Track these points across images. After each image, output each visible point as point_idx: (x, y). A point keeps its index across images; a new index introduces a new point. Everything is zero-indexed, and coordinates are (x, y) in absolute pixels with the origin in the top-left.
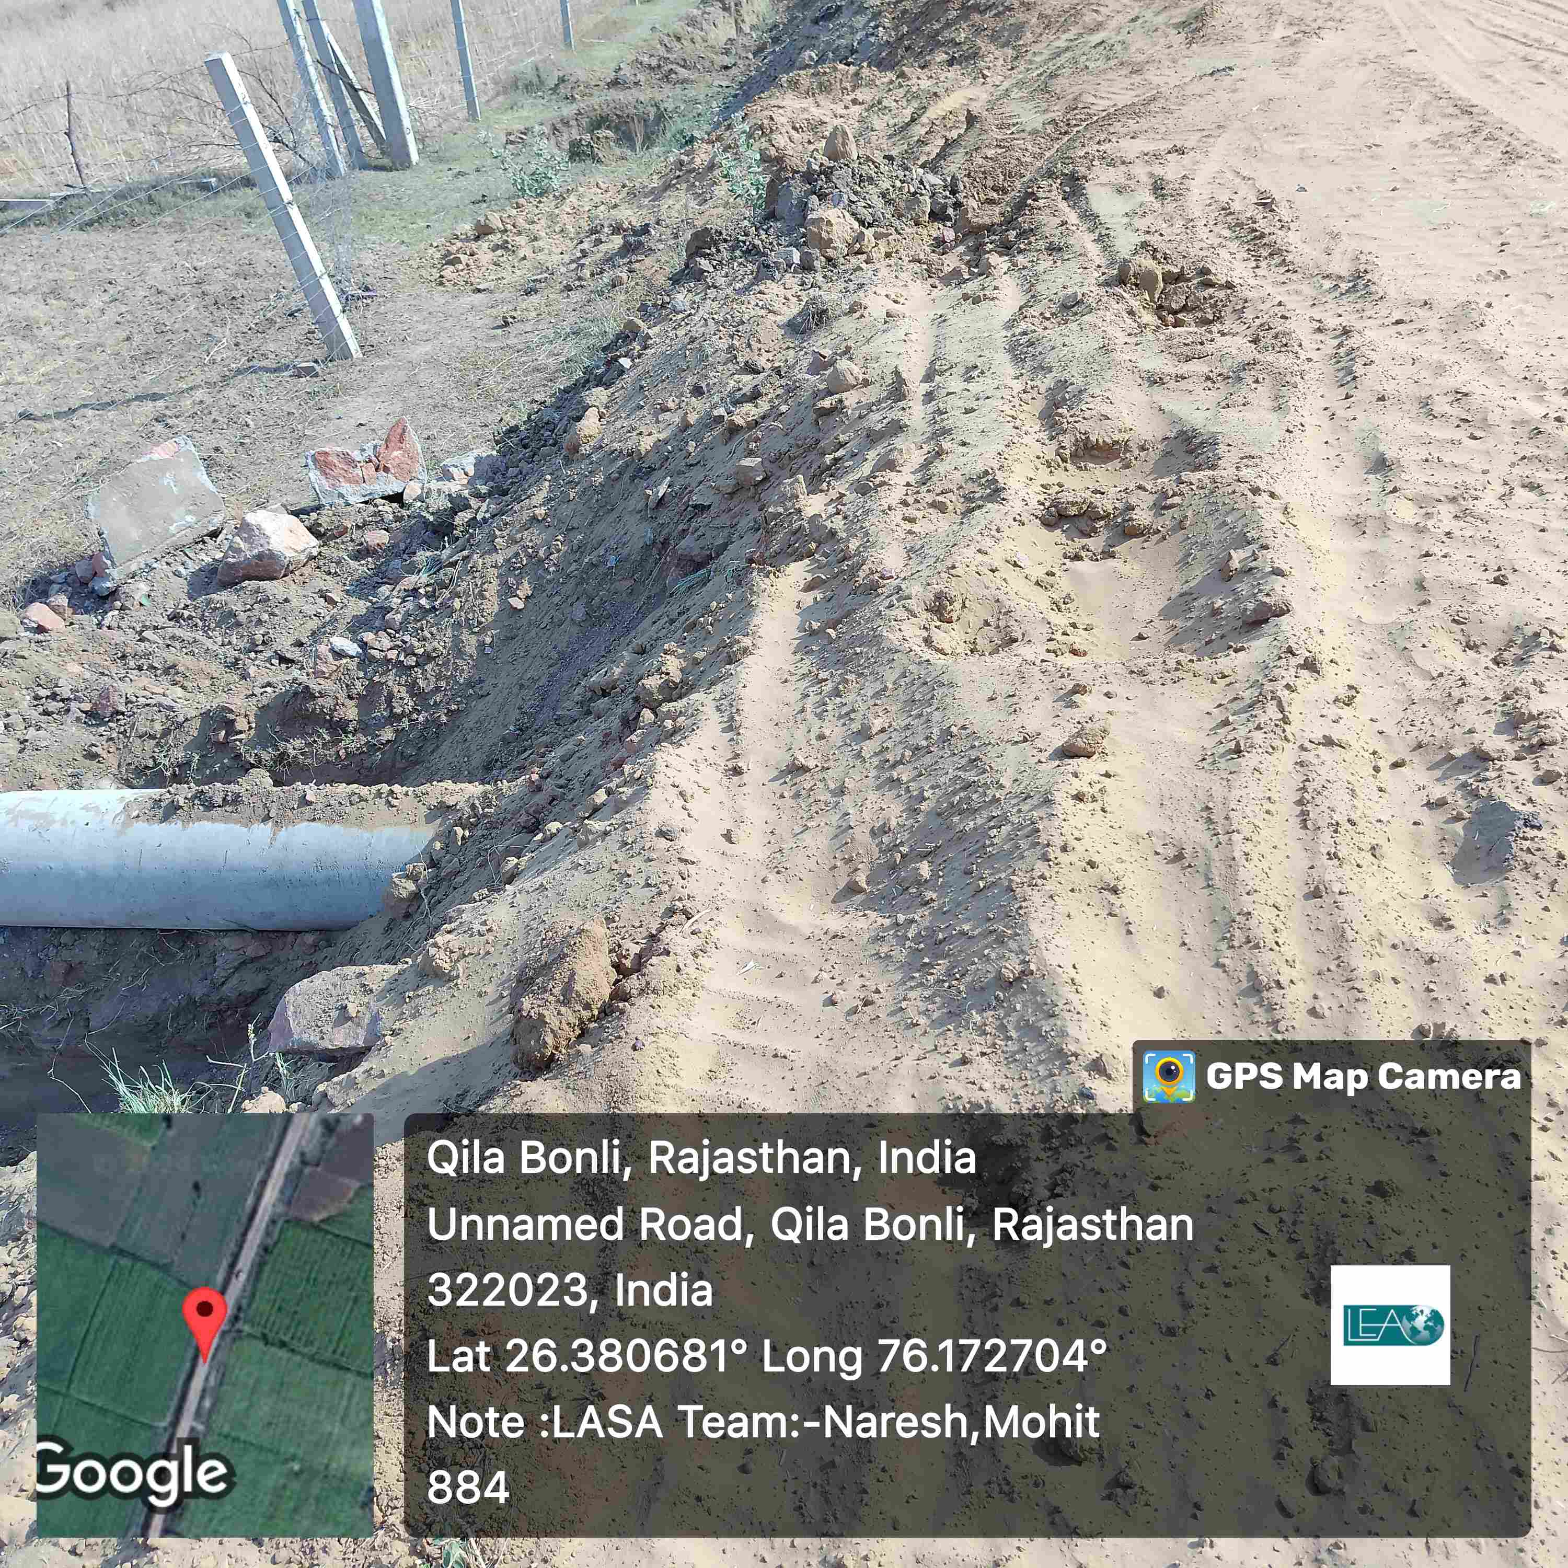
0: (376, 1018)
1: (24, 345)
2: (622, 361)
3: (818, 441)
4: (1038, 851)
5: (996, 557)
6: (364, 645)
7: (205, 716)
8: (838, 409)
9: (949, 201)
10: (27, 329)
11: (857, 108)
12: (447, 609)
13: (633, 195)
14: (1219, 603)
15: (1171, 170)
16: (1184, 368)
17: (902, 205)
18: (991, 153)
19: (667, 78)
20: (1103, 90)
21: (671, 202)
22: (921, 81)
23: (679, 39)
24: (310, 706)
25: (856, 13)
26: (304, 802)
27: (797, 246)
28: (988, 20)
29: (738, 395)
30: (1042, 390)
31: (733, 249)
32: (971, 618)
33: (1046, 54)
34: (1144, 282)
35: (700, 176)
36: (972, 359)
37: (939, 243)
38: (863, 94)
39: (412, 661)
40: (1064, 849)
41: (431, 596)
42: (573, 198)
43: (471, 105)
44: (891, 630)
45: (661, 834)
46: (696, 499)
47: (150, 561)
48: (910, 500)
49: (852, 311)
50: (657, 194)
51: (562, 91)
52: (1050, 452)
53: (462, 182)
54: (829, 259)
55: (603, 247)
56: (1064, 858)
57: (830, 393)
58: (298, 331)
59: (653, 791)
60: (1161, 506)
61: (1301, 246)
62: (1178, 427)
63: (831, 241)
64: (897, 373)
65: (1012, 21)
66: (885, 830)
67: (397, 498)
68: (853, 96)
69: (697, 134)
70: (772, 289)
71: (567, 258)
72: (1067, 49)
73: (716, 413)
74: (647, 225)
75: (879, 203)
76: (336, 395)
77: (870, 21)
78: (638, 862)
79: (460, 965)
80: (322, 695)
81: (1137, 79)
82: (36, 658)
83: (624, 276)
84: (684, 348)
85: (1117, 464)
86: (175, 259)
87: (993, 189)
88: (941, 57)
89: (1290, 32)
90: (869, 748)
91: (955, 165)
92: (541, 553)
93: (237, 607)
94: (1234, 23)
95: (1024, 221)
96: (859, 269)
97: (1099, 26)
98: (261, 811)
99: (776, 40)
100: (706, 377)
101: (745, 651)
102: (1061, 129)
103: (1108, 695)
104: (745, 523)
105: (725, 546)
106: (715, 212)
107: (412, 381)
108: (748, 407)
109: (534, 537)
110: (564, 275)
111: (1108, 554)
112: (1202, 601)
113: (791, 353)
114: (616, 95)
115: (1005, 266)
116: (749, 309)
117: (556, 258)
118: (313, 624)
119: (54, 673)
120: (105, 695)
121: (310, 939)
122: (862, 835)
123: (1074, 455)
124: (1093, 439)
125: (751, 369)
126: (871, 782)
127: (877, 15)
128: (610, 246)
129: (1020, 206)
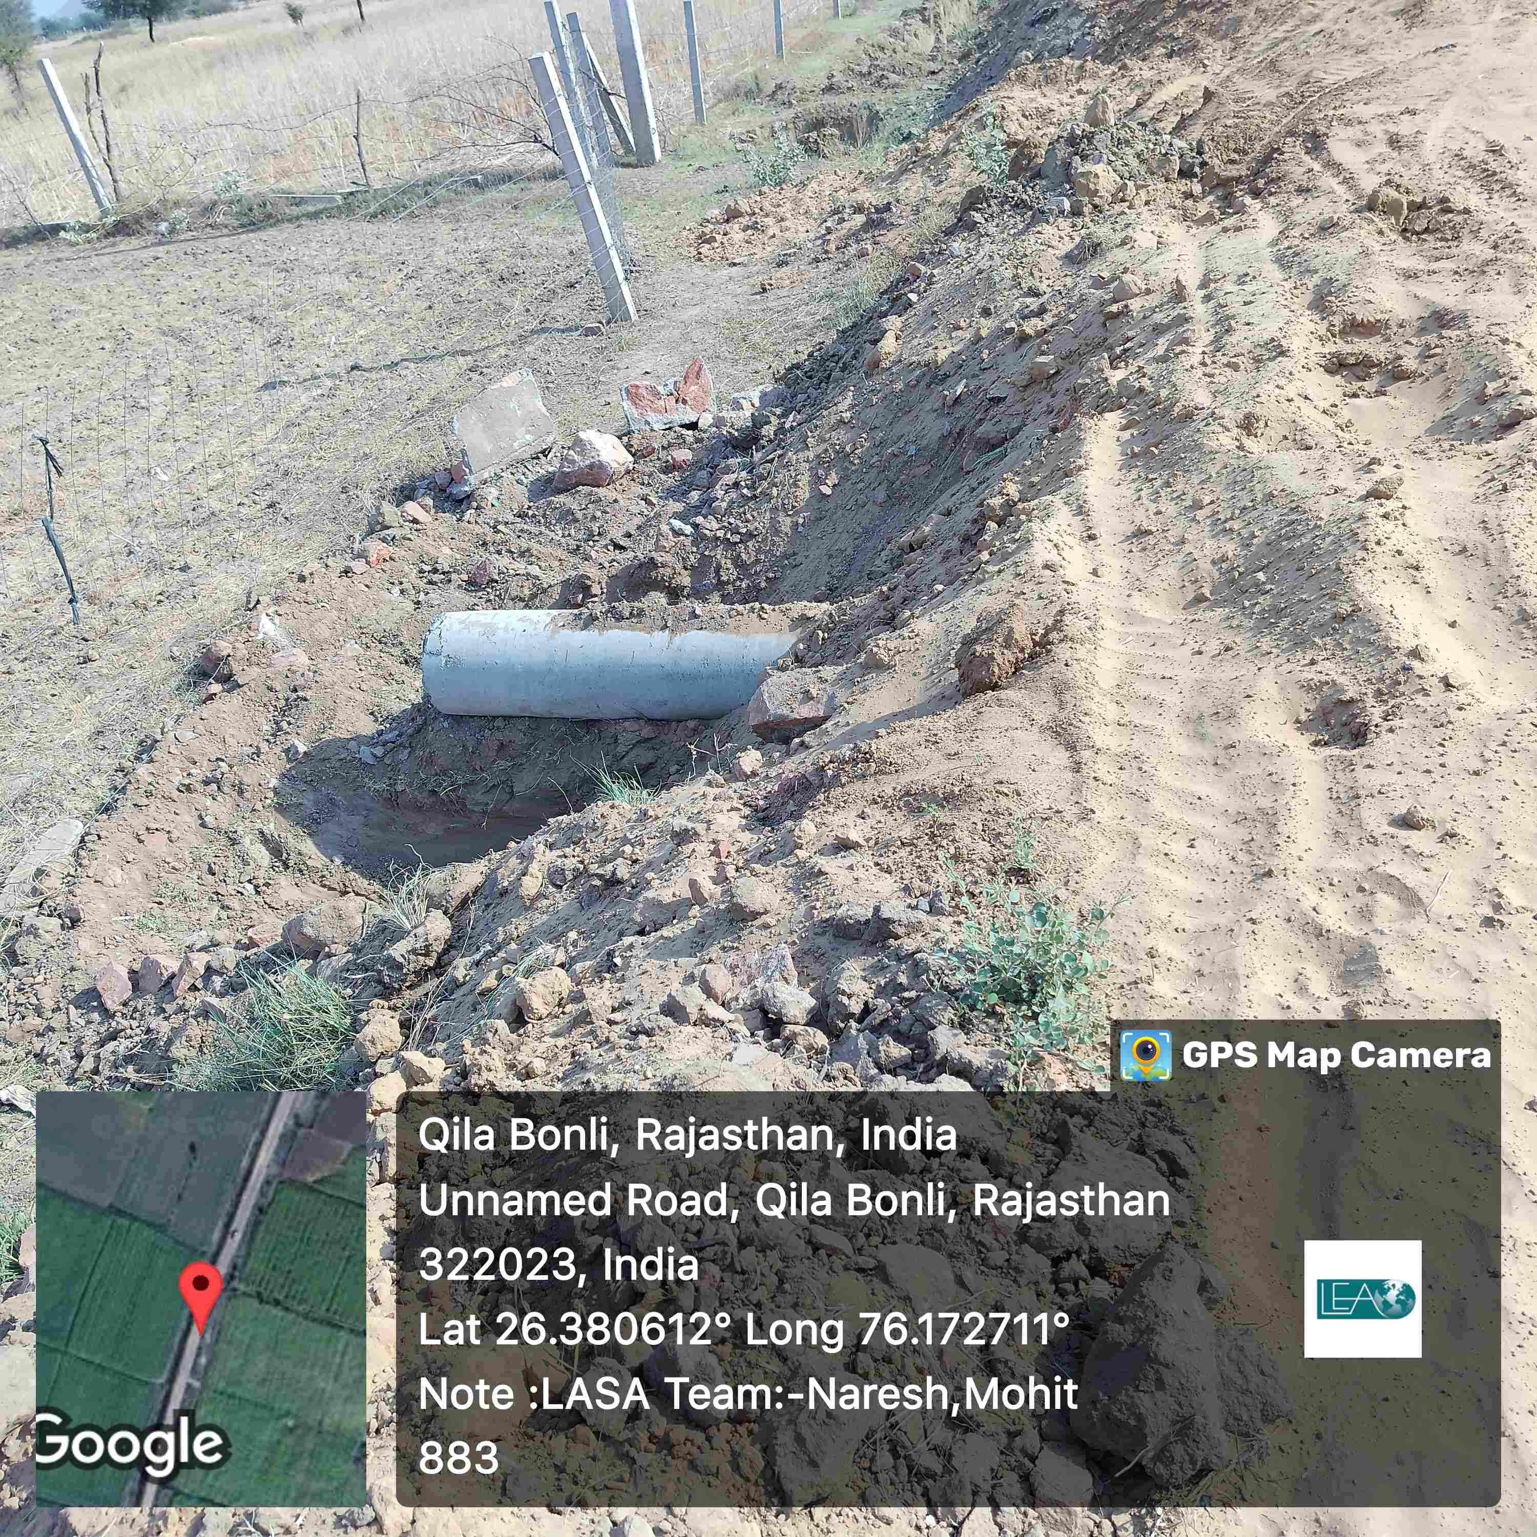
0: (832, 697)
1: (340, 313)
2: (911, 296)
3: (1105, 340)
4: (1359, 545)
5: (1291, 390)
6: (696, 526)
7: (565, 583)
8: (1125, 312)
9: (1197, 161)
10: (340, 301)
11: (1082, 97)
12: (768, 497)
13: (870, 179)
14: (1477, 418)
15: (1405, 127)
16: (1435, 266)
17: (1155, 165)
18: (1229, 122)
19: (878, 83)
20: (1332, 68)
21: (908, 184)
22: (1142, 71)
23: (883, 49)
24: (653, 574)
25: (1071, 15)
26: (694, 615)
27: (1068, 196)
28: (1206, 15)
29: (1026, 311)
30: (1310, 286)
31: (1002, 204)
32: (1272, 433)
33: (1265, 44)
34: (1392, 208)
35: (935, 160)
36: (1242, 270)
37: (1188, 195)
38: (1088, 85)
39: (737, 538)
40: (1378, 543)
41: (752, 487)
42: (814, 185)
43: (699, 111)
44: (1210, 439)
45: (1047, 567)
46: (993, 393)
47: (499, 471)
48: (1208, 361)
49: (1123, 243)
50: (894, 178)
51: (780, 96)
52: (1322, 329)
53: (702, 176)
54: (1095, 207)
55: (845, 225)
56: (1378, 549)
57: (1115, 301)
58: (580, 297)
59: (1034, 543)
60: (1425, 355)
61: (1530, 182)
62: (1432, 309)
63: (1097, 191)
64: (1178, 281)
65: (1230, 16)
66: (1224, 559)
67: (693, 426)
68: (1077, 87)
69: (914, 131)
70: (1048, 230)
71: (812, 235)
72: (1285, 39)
73: (1007, 326)
74: (889, 203)
75: (1134, 163)
76: (621, 349)
77: (1086, 21)
78: (1030, 585)
79: (897, 658)
80: (663, 566)
81: (1363, 57)
82: (418, 540)
83: (869, 247)
84: (972, 278)
85: (1378, 338)
86: (456, 245)
87: (1235, 151)
88: (1160, 50)
89: (1508, 14)
90: (1200, 514)
91: (1196, 131)
92: (848, 449)
93: (575, 506)
94: (1452, 8)
95: (1272, 171)
96: (1123, 213)
97: (1316, 18)
98: (659, 623)
99: (981, 47)
100: (994, 300)
101: (1080, 468)
102: (1293, 100)
103: (1397, 467)
104: (1038, 409)
105: (1019, 429)
106: (952, 190)
107: (685, 337)
108: (1035, 321)
109: (840, 436)
110: (812, 248)
111: (1381, 393)
112: (1462, 420)
113: (1069, 280)
114: (829, 99)
115: (1259, 206)
116: (1030, 242)
117: (803, 236)
118: (638, 520)
119: (433, 552)
120: (482, 567)
121: (691, 724)
122: (1205, 566)
123: (1343, 332)
124: (1359, 318)
125: (1034, 293)
126: (1207, 533)
127: (1093, 16)
128: (853, 223)
129: (1267, 160)
